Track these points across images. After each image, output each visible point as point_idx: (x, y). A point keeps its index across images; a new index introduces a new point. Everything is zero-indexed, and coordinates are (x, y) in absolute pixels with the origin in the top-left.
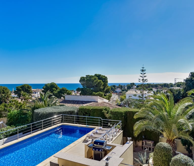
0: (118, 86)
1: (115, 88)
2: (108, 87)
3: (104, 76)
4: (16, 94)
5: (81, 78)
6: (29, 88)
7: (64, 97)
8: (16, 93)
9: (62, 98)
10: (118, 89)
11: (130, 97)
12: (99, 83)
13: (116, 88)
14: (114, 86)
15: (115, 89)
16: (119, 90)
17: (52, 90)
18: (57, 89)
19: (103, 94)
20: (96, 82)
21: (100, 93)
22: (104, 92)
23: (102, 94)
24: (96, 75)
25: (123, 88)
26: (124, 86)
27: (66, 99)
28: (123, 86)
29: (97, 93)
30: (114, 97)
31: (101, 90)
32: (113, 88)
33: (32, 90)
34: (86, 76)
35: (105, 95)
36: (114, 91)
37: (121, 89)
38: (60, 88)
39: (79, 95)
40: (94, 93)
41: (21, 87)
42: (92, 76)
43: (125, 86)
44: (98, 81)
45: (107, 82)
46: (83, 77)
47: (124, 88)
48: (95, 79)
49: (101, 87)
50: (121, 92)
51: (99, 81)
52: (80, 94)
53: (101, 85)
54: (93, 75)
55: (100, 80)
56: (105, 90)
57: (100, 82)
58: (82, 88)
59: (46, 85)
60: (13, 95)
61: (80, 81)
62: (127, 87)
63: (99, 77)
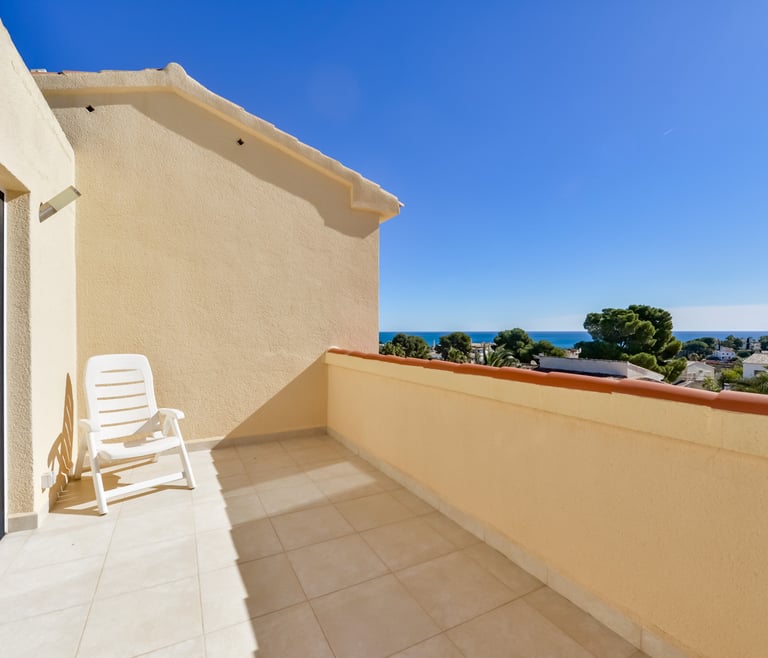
0: (723, 339)
1: (713, 345)
2: (672, 340)
3: (660, 311)
4: (438, 353)
5: (589, 318)
6: (465, 340)
7: (537, 361)
8: (438, 350)
9: (533, 363)
10: (723, 348)
11: (758, 376)
12: (641, 329)
13: (717, 347)
14: (709, 341)
15: (714, 348)
16: (725, 353)
17: (516, 344)
18: (526, 343)
19: (655, 361)
20: (631, 327)
21: (642, 357)
22: (660, 354)
23: (653, 360)
24: (632, 308)
25: (744, 346)
26: (748, 341)
27: (542, 366)
28: (744, 341)
29: (634, 357)
30: (701, 372)
31: (647, 348)
32: (706, 345)
33: (473, 345)
34: (603, 310)
35: (661, 363)
36: (707, 354)
37: (736, 349)
38: (534, 342)
39: (577, 357)
40: (625, 355)
41: (449, 339)
42: (621, 312)
43: (751, 341)
44: (637, 323)
45: (670, 327)
46: (595, 315)
47: (748, 347)
48: (629, 319)
49: (650, 342)
50: (734, 359)
51: (641, 323)
52: (581, 356)
53: (647, 334)
54: (625, 307)
55: (644, 322)
56: (663, 349)
57: (645, 326)
58: (591, 343)
59: (501, 335)
60: (433, 354)
61: (586, 325)
62: (759, 344)
63: (643, 312)
